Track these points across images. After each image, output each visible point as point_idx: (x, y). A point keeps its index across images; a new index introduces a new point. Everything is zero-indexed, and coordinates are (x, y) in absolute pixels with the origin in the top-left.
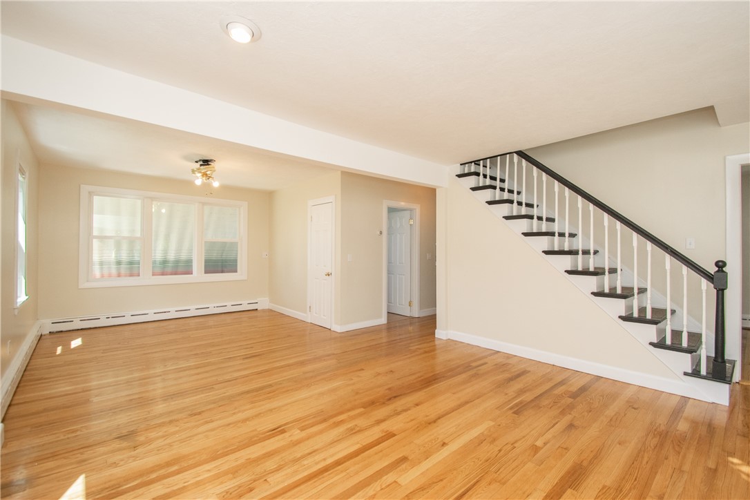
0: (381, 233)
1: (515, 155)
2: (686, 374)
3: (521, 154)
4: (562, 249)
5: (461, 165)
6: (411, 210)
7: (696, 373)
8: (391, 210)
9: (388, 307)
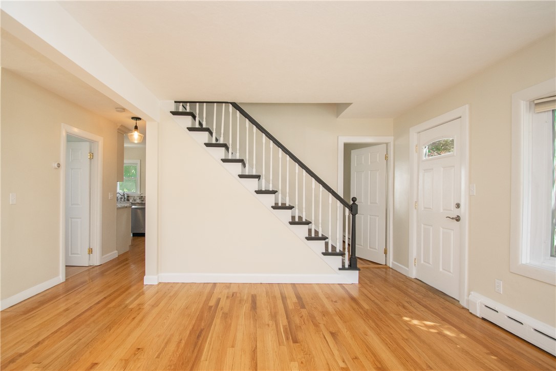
0: (59, 165)
1: (231, 105)
2: (340, 269)
3: (235, 105)
4: (267, 189)
5: (175, 102)
6: (92, 142)
7: (343, 268)
8: (71, 138)
9: (67, 257)
